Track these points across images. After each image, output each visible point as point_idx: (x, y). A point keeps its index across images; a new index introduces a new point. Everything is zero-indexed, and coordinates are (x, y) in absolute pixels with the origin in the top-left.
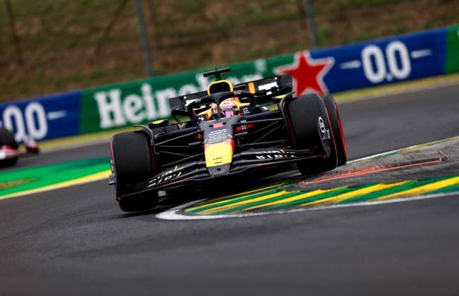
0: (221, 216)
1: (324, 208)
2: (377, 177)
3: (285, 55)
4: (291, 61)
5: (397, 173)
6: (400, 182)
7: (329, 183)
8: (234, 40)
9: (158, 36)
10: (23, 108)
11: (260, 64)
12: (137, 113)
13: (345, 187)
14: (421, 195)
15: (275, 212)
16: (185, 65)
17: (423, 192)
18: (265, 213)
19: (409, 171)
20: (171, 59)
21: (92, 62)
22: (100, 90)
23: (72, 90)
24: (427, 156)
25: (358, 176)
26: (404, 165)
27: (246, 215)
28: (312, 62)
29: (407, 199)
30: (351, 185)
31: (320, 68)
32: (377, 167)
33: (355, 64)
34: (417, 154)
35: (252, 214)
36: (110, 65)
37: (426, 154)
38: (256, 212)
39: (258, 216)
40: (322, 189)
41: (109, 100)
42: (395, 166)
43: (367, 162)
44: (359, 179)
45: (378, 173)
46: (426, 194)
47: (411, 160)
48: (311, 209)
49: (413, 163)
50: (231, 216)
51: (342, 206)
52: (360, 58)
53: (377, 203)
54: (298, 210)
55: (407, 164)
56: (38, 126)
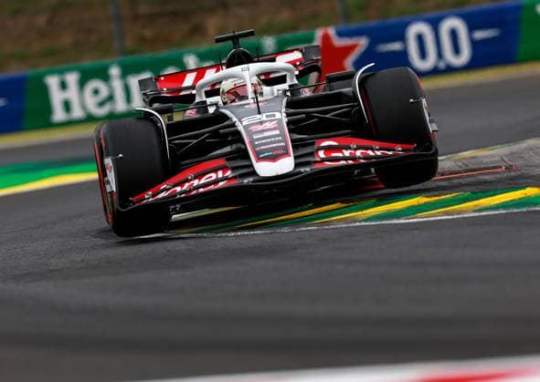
1: (344, 225)
3: (301, 33)
4: (311, 39)
5: (444, 184)
6: (448, 194)
11: (269, 43)
12: (101, 104)
14: (475, 211)
15: (280, 231)
16: (167, 42)
17: (477, 208)
19: (460, 181)
20: (148, 33)
21: (43, 34)
22: (52, 73)
23: (14, 71)
24: (486, 163)
26: (455, 173)
27: (239, 233)
28: (338, 42)
29: (455, 217)
33: (396, 46)
34: (472, 160)
36: (67, 40)
37: (485, 160)
38: (254, 230)
40: (343, 202)
41: (63, 86)
42: (443, 175)
47: (464, 168)
49: (466, 171)
51: (367, 224)
52: (401, 37)
53: (415, 220)
54: (309, 228)
55: (459, 172)
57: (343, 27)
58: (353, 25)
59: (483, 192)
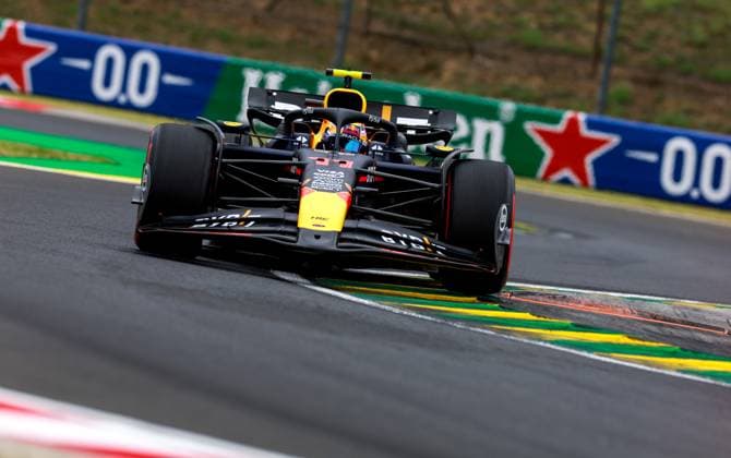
0: (367, 302)
1: (526, 341)
2: (620, 323)
3: (546, 110)
4: (555, 120)
5: (654, 329)
6: (654, 341)
7: (545, 308)
10: (130, 52)
11: (508, 108)
13: (568, 322)
14: (678, 371)
15: (451, 323)
17: (681, 368)
18: (434, 319)
19: (673, 331)
20: (375, 55)
22: (255, 67)
23: (211, 53)
24: (709, 320)
25: (594, 314)
26: (670, 320)
27: (405, 313)
28: (586, 132)
29: (654, 370)
30: (578, 322)
32: (627, 310)
33: (651, 157)
34: (694, 312)
35: (414, 314)
37: (708, 317)
38: (422, 313)
39: (422, 319)
40: (533, 314)
42: (655, 318)
43: (615, 299)
44: (594, 318)
45: (624, 319)
46: (685, 372)
47: (682, 318)
48: (505, 336)
49: (683, 322)
50: (383, 307)
51: (553, 346)
52: (660, 151)
53: (608, 360)
54: (486, 331)
55: (674, 321)
56: (142, 89)
57: (596, 117)
58: (608, 119)
59: (693, 352)
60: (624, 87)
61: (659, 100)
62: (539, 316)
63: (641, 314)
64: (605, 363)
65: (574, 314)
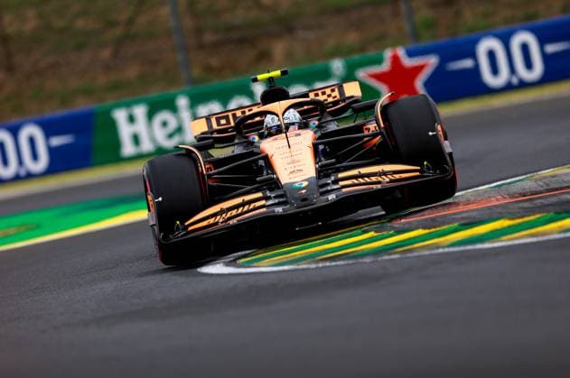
0: (286, 268)
1: (427, 253)
2: (499, 210)
3: (371, 54)
4: (379, 61)
5: (525, 204)
6: (529, 216)
7: (433, 220)
8: (301, 34)
9: (199, 31)
10: (14, 132)
11: (337, 65)
12: (171, 136)
13: (456, 225)
14: (560, 232)
15: (360, 260)
16: (234, 69)
17: (561, 229)
18: (345, 262)
19: (542, 201)
20: (215, 61)
21: (107, 68)
22: (119, 106)
23: (81, 106)
25: (472, 210)
26: (537, 193)
27: (320, 265)
28: (408, 62)
29: (540, 239)
30: (463, 222)
31: (419, 69)
32: (499, 197)
33: (467, 63)
34: (553, 179)
35: (328, 264)
36: (132, 72)
37: (566, 179)
38: (334, 261)
39: (336, 266)
40: (424, 228)
41: (131, 119)
42: (524, 196)
43: (485, 191)
44: (475, 214)
45: (500, 205)
46: (566, 231)
47: (545, 187)
48: (409, 255)
49: (548, 191)
50: (300, 267)
51: (451, 249)
52: (473, 55)
53: (499, 244)
54: (391, 257)
55: (540, 192)
56: (35, 156)
57: (411, 46)
58: (422, 44)
59: (566, 213)
60: (424, 14)
61: (458, 14)
62: (429, 229)
63: (512, 196)
64: (498, 248)
65: (456, 216)
